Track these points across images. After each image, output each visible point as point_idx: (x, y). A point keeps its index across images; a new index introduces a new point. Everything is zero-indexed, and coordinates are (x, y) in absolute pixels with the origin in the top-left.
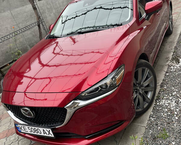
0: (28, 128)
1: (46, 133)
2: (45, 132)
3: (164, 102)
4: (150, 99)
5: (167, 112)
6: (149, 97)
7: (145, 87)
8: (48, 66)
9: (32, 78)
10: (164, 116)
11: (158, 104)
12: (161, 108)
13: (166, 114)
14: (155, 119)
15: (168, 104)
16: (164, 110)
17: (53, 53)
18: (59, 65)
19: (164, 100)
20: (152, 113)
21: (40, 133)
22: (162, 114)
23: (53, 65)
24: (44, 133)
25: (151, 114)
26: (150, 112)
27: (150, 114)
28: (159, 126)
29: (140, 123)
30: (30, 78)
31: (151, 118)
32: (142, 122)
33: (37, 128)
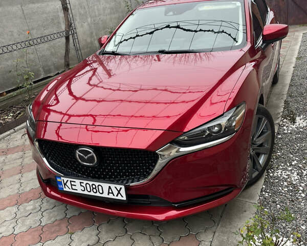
0: (81, 183)
1: (112, 193)
2: (110, 191)
3: (280, 173)
4: (262, 166)
5: (287, 187)
6: (261, 162)
7: (258, 146)
8: (84, 99)
9: (65, 114)
10: (283, 191)
11: (271, 175)
12: (277, 181)
13: (286, 189)
14: (270, 194)
15: (287, 175)
16: (282, 183)
17: (89, 83)
18: (101, 100)
19: (280, 171)
20: (264, 186)
21: (101, 192)
22: (280, 188)
23: (91, 99)
24: (109, 193)
25: (263, 188)
26: (261, 184)
27: (261, 188)
28: (279, 204)
29: (248, 198)
30: (61, 113)
31: (264, 193)
32: (251, 197)
33: (97, 184)
